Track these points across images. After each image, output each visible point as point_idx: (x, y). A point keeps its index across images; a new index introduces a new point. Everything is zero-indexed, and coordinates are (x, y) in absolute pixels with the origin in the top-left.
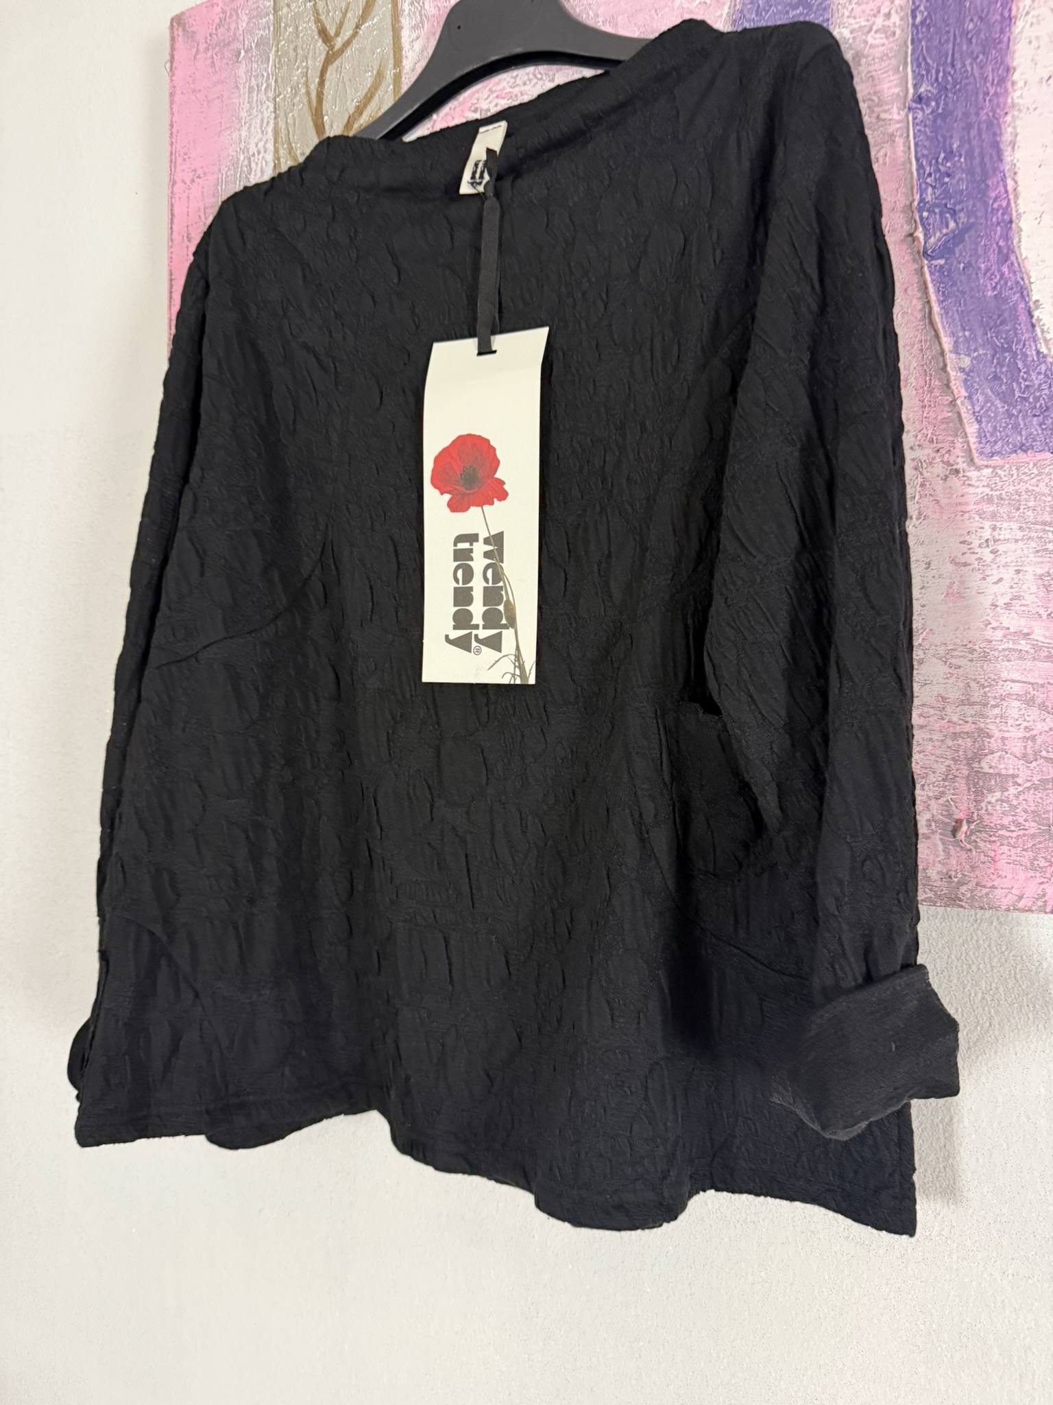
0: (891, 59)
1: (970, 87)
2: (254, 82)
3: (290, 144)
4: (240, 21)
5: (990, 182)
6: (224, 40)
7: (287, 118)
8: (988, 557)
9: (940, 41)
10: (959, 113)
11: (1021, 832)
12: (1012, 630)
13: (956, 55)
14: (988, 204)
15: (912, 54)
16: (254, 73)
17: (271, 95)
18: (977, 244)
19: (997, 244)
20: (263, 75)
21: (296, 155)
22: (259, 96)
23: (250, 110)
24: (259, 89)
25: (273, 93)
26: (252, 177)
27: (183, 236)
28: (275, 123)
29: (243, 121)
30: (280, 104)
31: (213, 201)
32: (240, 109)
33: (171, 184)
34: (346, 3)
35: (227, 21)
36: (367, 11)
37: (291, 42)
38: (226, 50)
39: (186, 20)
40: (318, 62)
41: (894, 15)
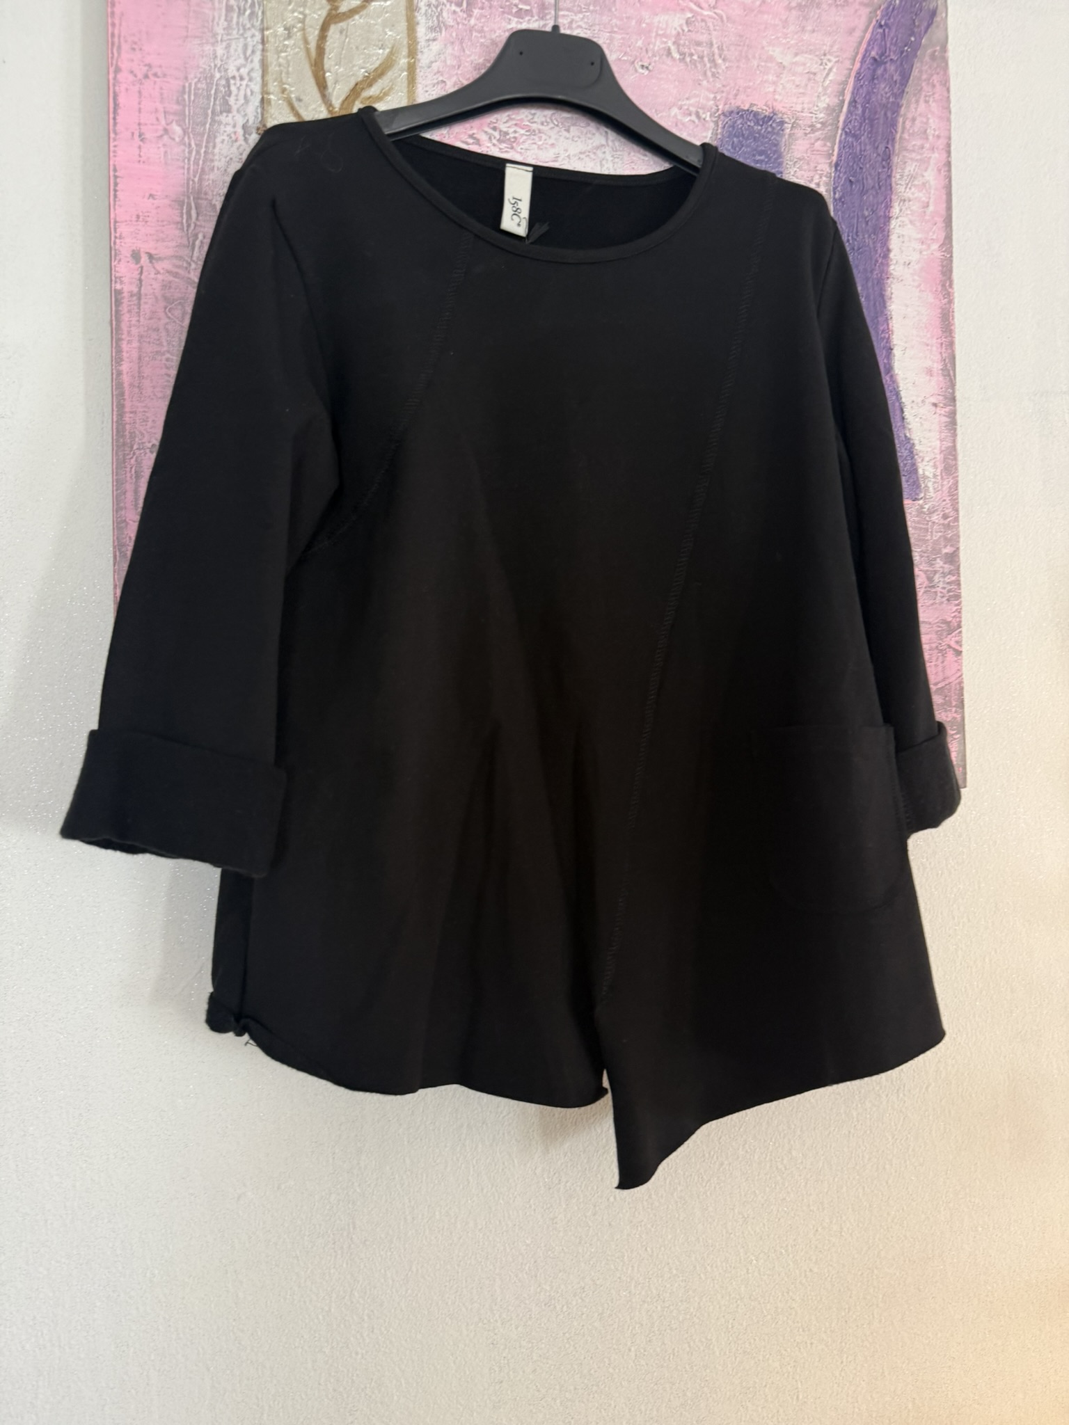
9: (849, 216)
10: (861, 268)
13: (859, 229)
21: (290, 98)
22: (241, 20)
23: (228, 28)
24: (241, 12)
25: (259, 22)
26: (232, 100)
27: (133, 134)
28: (263, 56)
29: (219, 38)
30: (270, 39)
31: (176, 107)
32: (215, 23)
33: (112, 70)
40: (318, 15)
41: (821, 186)
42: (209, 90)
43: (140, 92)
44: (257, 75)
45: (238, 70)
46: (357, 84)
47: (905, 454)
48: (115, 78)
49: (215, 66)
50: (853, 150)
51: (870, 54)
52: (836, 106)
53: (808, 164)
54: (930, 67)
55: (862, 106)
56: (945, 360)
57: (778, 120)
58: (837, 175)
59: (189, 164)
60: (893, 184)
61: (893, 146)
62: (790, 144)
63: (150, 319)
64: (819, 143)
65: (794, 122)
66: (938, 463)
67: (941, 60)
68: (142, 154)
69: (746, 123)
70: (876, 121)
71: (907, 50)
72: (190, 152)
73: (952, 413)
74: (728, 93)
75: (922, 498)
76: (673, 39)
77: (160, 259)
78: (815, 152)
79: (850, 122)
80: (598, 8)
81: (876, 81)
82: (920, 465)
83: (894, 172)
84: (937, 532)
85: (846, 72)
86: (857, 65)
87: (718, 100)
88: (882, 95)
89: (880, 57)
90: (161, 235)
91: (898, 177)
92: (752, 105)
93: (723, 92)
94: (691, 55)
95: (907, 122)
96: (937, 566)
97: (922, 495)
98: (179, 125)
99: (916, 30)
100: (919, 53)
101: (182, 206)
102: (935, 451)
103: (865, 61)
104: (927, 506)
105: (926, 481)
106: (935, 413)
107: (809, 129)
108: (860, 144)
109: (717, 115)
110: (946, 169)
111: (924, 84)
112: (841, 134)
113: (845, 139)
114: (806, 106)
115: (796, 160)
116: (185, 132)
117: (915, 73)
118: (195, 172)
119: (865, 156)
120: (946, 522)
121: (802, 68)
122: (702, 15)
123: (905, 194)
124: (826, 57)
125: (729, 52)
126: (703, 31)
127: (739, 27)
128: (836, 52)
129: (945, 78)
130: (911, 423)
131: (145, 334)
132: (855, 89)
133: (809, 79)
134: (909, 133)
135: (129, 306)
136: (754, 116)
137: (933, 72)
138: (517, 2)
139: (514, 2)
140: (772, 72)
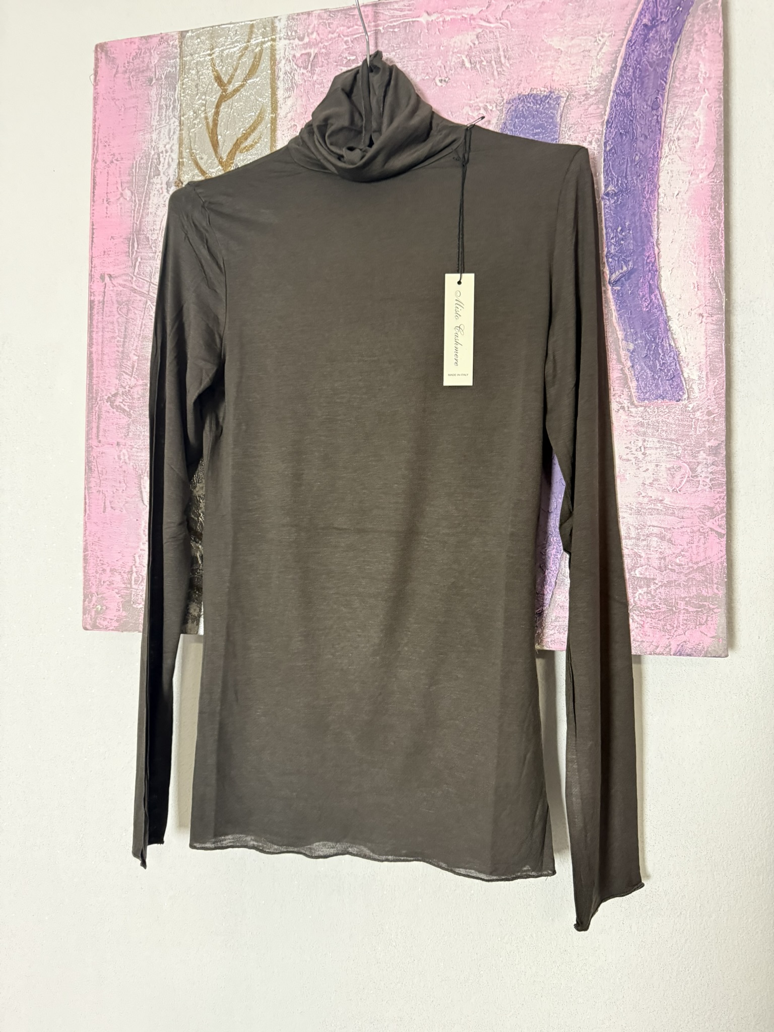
1: (635, 192)
2: (163, 102)
3: (191, 149)
4: (152, 57)
5: (645, 247)
6: (139, 68)
7: (189, 132)
8: (641, 456)
9: (619, 163)
10: (629, 206)
11: (657, 611)
12: (653, 498)
13: (629, 173)
14: (644, 260)
15: (604, 167)
16: (163, 96)
17: (177, 114)
18: (638, 281)
19: (649, 282)
20: (170, 99)
22: (167, 113)
23: (160, 120)
24: (168, 108)
25: (178, 112)
26: (160, 167)
27: (103, 200)
28: (180, 134)
29: (154, 128)
30: (184, 122)
31: (129, 178)
32: (152, 119)
33: (94, 161)
34: (237, 63)
35: (142, 55)
36: (253, 71)
37: (193, 80)
38: (140, 75)
39: (108, 49)
40: (215, 99)
41: (594, 143)
42: (147, 164)
43: (108, 173)
44: (176, 148)
45: (165, 147)
46: (237, 140)
47: (669, 361)
48: (95, 167)
49: (152, 146)
50: (624, 107)
51: (641, 23)
52: (609, 73)
53: (582, 127)
54: (702, 19)
55: (633, 69)
56: (713, 274)
57: (554, 97)
58: (608, 131)
59: (134, 213)
60: (662, 130)
61: (663, 96)
62: (565, 114)
63: (109, 316)
64: (591, 110)
65: (570, 95)
66: (704, 367)
68: (108, 212)
69: (526, 105)
70: (646, 78)
71: (679, 10)
72: (135, 206)
73: (719, 321)
74: (512, 85)
75: (685, 399)
76: (466, 53)
77: (116, 277)
78: (589, 116)
79: (622, 83)
80: (407, 44)
81: (646, 44)
82: (684, 369)
83: (663, 118)
84: (700, 427)
85: (618, 42)
86: (630, 33)
87: (504, 93)
88: (653, 55)
89: (651, 23)
90: (117, 261)
91: (668, 120)
92: (532, 90)
93: (508, 84)
94: (482, 61)
95: (677, 73)
96: (700, 457)
97: (686, 396)
98: (129, 190)
100: (690, 11)
101: (129, 241)
102: (701, 356)
103: (637, 29)
104: (691, 406)
105: (691, 384)
106: (702, 322)
107: (584, 98)
108: (631, 101)
109: (502, 103)
110: (718, 105)
111: (695, 36)
112: (613, 98)
113: (617, 99)
114: (580, 79)
115: (570, 126)
116: (132, 193)
117: (687, 26)
118: (138, 218)
119: (635, 110)
120: (711, 418)
121: (577, 48)
122: (490, 27)
123: (674, 135)
124: (600, 35)
125: (513, 52)
126: (492, 40)
127: (521, 29)
128: (609, 28)
129: (717, 25)
130: (677, 333)
131: (106, 326)
132: (626, 54)
133: (584, 57)
134: (680, 81)
135: (98, 309)
136: (534, 98)
137: (706, 22)
138: (347, 55)
139: (344, 56)
140: (551, 58)
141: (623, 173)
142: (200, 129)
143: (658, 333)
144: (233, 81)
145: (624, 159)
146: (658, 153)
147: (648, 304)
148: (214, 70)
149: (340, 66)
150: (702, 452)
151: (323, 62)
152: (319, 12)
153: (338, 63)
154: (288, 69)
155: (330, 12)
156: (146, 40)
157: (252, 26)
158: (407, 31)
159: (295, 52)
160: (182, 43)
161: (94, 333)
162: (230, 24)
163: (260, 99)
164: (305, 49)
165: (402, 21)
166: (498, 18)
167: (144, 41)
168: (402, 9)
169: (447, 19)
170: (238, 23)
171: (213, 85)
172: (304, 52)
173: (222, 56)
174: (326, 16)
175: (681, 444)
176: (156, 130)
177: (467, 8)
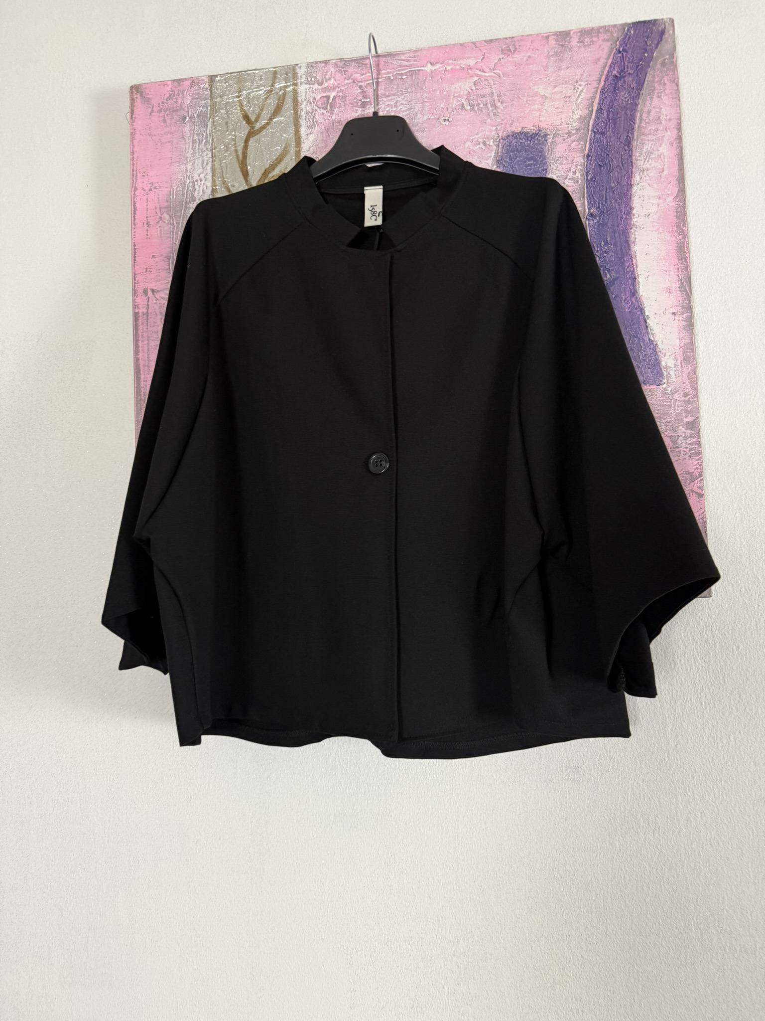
0: (577, 193)
1: (614, 213)
2: (196, 137)
3: (224, 178)
4: (185, 99)
5: (625, 259)
6: (173, 108)
7: (221, 163)
9: (599, 189)
10: (610, 224)
13: (608, 197)
14: (625, 269)
15: (587, 193)
17: (209, 147)
18: (620, 286)
19: (629, 288)
20: (203, 134)
21: (228, 186)
22: (200, 147)
23: (193, 154)
24: (200, 142)
25: (210, 146)
26: (196, 194)
27: (144, 223)
28: (212, 165)
29: (189, 159)
30: (216, 154)
31: (166, 204)
32: (186, 152)
33: (133, 189)
34: (263, 104)
35: (176, 97)
36: (277, 111)
37: (223, 118)
38: (174, 114)
39: (143, 91)
40: (243, 134)
41: (577, 173)
42: (183, 191)
43: (147, 199)
44: (209, 177)
45: (199, 176)
46: (266, 170)
47: (649, 353)
48: (134, 195)
50: (601, 143)
51: (611, 74)
52: (587, 115)
53: (567, 159)
54: (661, 72)
55: (607, 112)
56: (681, 280)
57: (542, 135)
58: (589, 163)
59: (173, 234)
60: (634, 161)
61: (633, 134)
62: (552, 149)
63: (154, 326)
64: (574, 145)
65: (555, 133)
66: (678, 356)
67: (671, 64)
68: (148, 234)
69: (519, 141)
70: (618, 120)
71: (642, 64)
72: (173, 228)
73: (689, 318)
74: (506, 124)
75: (664, 383)
76: (465, 97)
77: (158, 291)
78: (572, 150)
79: (598, 124)
80: (414, 89)
81: (617, 91)
82: (662, 359)
83: (634, 152)
84: (678, 407)
85: (593, 90)
86: (602, 83)
87: (499, 130)
88: (622, 100)
89: (620, 74)
90: (159, 278)
91: (638, 155)
92: (523, 128)
93: (502, 124)
94: (480, 104)
95: (644, 115)
96: (679, 431)
97: (666, 381)
98: (168, 214)
99: (648, 48)
100: (651, 65)
101: (170, 259)
102: (675, 347)
103: (608, 79)
104: (670, 389)
105: (669, 370)
106: (674, 320)
107: (567, 136)
108: (606, 138)
109: (498, 140)
110: (678, 141)
111: (656, 85)
112: (591, 135)
113: (594, 137)
114: (563, 120)
115: (557, 159)
116: (170, 217)
117: (649, 78)
118: (176, 238)
119: (610, 146)
120: (687, 399)
121: (560, 95)
122: (485, 76)
123: (643, 166)
124: (577, 84)
125: (505, 97)
126: (486, 87)
127: (512, 78)
128: (585, 78)
129: (674, 76)
130: (654, 329)
131: (151, 335)
132: (601, 100)
133: (565, 101)
134: (646, 122)
135: (142, 320)
136: (525, 135)
137: (664, 74)
138: (361, 98)
139: (359, 99)
140: (538, 102)
141: (603, 198)
142: (231, 160)
143: (640, 330)
144: (260, 120)
145: (603, 186)
146: (631, 181)
147: (630, 306)
148: (242, 110)
149: (356, 107)
150: (681, 427)
151: (340, 104)
152: (334, 61)
153: (353, 105)
154: (309, 109)
155: (345, 61)
156: (178, 83)
157: (275, 73)
158: (414, 78)
159: (315, 95)
160: (211, 86)
161: (140, 342)
162: (256, 70)
163: (285, 135)
164: (324, 92)
165: (409, 70)
166: (492, 69)
167: (176, 84)
168: (408, 60)
169: (448, 69)
170: (263, 69)
171: (242, 122)
172: (324, 95)
173: (249, 97)
174: (341, 64)
175: (663, 421)
176: (190, 161)
177: (465, 60)
